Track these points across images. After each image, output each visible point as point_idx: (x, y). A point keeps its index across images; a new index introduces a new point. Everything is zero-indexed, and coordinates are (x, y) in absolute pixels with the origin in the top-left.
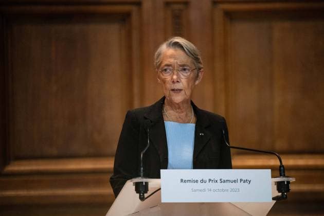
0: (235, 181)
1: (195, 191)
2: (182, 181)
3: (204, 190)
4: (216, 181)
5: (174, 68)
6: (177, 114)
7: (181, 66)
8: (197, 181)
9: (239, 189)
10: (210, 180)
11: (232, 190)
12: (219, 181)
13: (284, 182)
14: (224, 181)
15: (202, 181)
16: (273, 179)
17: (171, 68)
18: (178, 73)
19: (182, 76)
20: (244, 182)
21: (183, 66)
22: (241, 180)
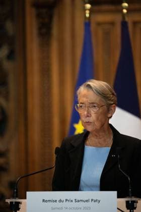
0: (87, 201)
1: (54, 209)
2: (44, 201)
3: (62, 208)
4: (72, 201)
5: (86, 105)
6: (97, 140)
7: (90, 103)
8: (56, 201)
9: (90, 207)
10: (66, 200)
11: (85, 208)
12: (74, 201)
13: (129, 201)
14: (78, 201)
15: (60, 201)
16: (119, 199)
17: (83, 105)
18: (88, 109)
19: (92, 112)
20: (95, 201)
21: (93, 103)
22: (92, 200)
